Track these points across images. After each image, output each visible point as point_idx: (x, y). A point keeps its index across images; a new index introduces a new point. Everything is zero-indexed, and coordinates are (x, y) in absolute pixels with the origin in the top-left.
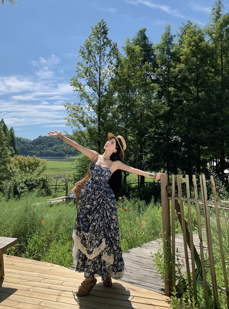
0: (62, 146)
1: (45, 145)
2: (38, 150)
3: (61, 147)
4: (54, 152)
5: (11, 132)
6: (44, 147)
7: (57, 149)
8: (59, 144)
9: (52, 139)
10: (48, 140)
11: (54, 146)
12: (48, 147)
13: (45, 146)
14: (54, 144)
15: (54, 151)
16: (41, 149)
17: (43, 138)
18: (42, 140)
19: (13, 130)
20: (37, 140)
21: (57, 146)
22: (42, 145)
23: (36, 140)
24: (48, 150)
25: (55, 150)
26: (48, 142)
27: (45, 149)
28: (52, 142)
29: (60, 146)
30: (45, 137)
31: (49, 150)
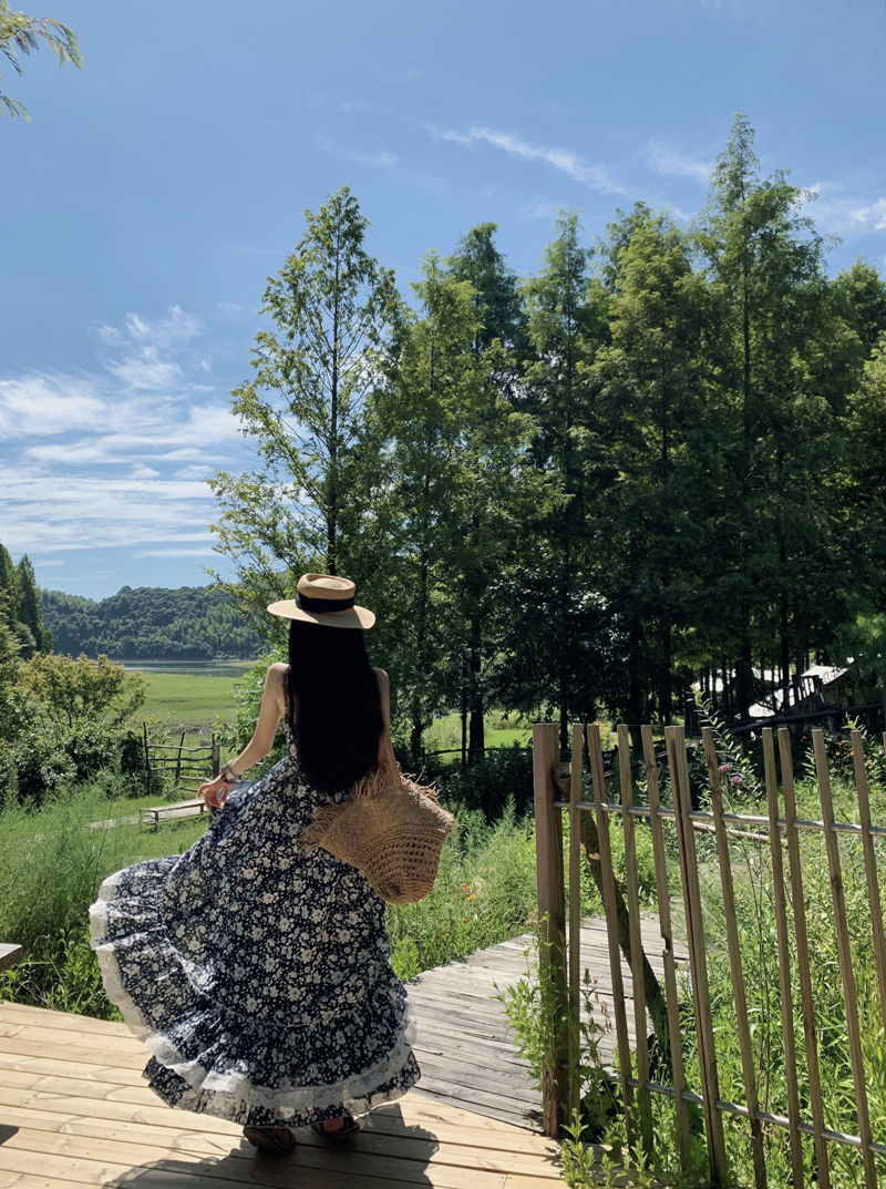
0: (202, 623)
1: (141, 619)
2: (119, 635)
3: (197, 627)
4: (175, 643)
5: (25, 574)
6: (138, 626)
7: (186, 633)
8: (191, 617)
9: (168, 599)
10: (153, 601)
11: (176, 622)
12: (155, 624)
13: (142, 623)
14: (173, 614)
15: (174, 639)
16: (128, 632)
17: (134, 593)
18: (132, 600)
19: (29, 564)
20: (117, 601)
21: (185, 622)
22: (133, 617)
23: (110, 600)
24: (152, 636)
25: (177, 637)
26: (152, 610)
27: (141, 633)
28: (167, 607)
29: (194, 623)
30: (143, 591)
31: (158, 637)
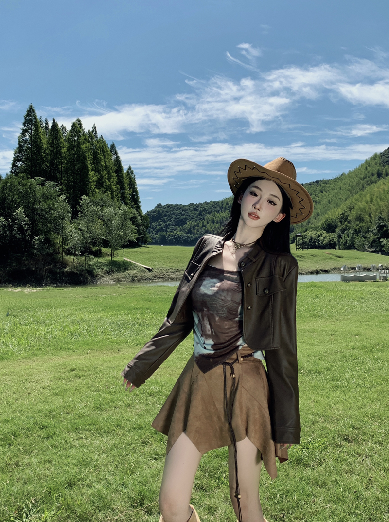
6: (167, 226)
7: (194, 229)
8: (196, 221)
9: (183, 211)
10: (175, 211)
11: (188, 223)
12: (176, 225)
14: (186, 219)
15: (187, 233)
17: (164, 207)
18: (163, 211)
19: (132, 172)
20: (155, 212)
21: (193, 223)
22: (164, 221)
23: (151, 211)
24: (175, 232)
26: (174, 217)
27: (169, 230)
29: (198, 224)
30: (168, 206)
31: (178, 232)
